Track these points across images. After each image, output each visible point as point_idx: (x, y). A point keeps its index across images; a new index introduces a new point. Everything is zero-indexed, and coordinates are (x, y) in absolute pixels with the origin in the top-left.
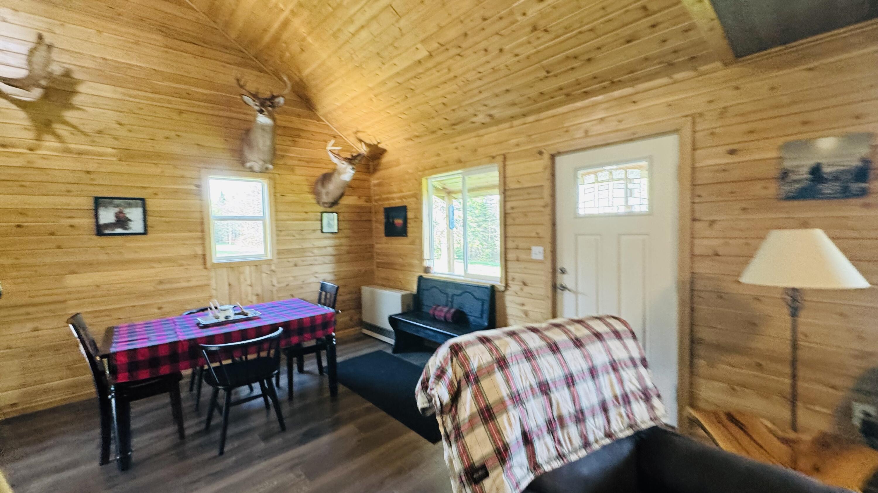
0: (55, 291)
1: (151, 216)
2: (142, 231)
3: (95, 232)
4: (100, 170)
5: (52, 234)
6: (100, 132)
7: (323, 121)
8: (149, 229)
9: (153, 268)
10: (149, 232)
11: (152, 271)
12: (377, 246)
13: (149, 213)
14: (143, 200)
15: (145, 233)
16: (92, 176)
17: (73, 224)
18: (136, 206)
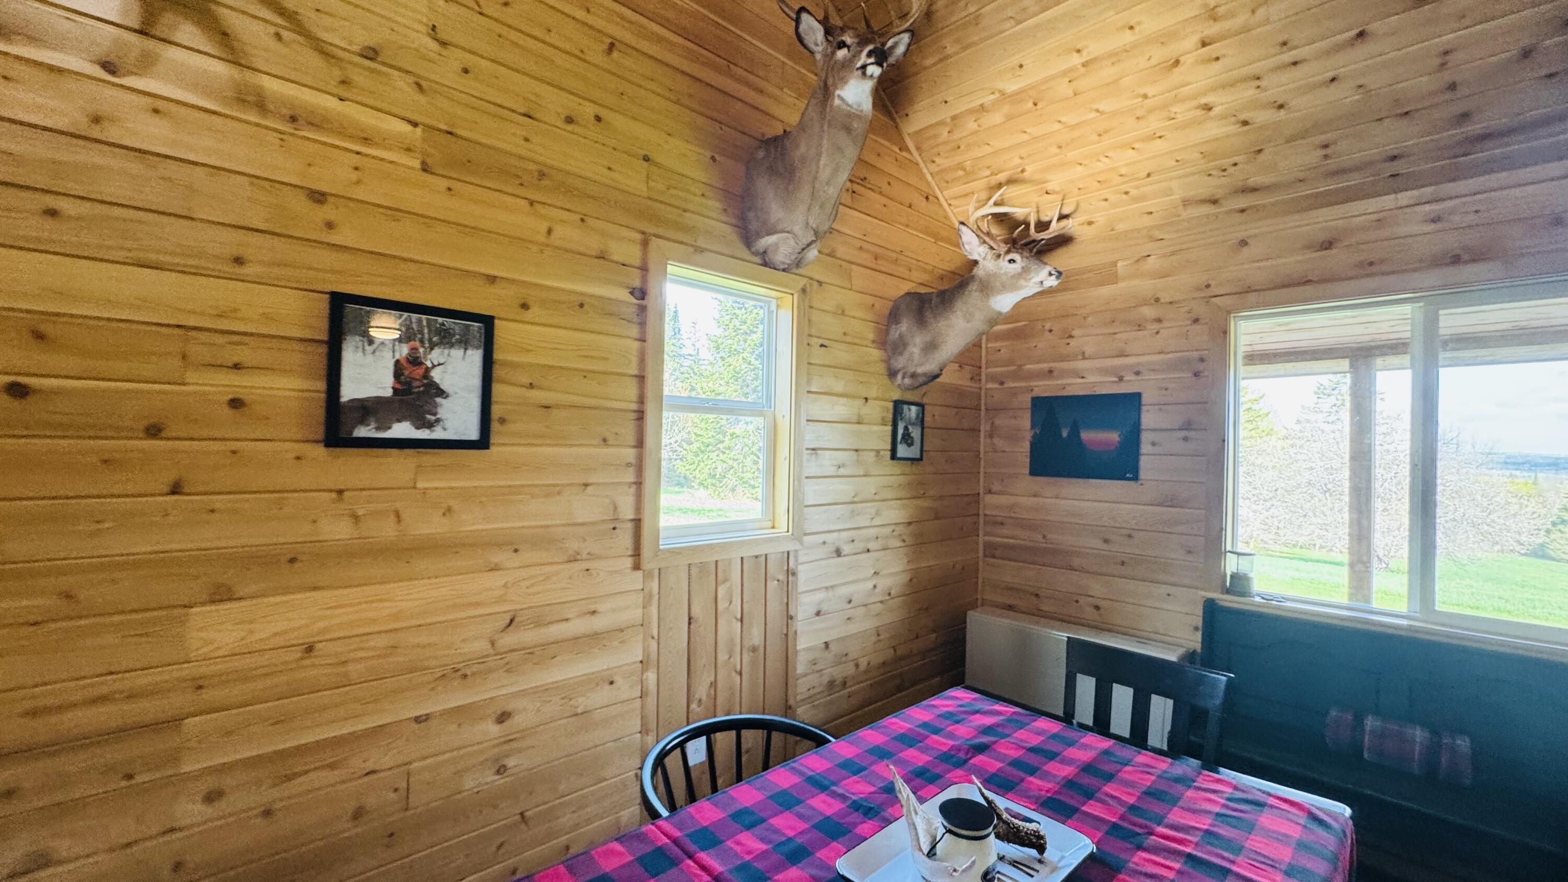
0: (143, 680)
1: (503, 382)
2: (473, 434)
3: (320, 433)
4: (360, 193)
5: (154, 431)
6: (371, 54)
7: (908, 150)
8: (495, 426)
9: (495, 568)
10: (494, 439)
11: (495, 580)
12: (989, 499)
13: (498, 372)
14: (488, 322)
15: (483, 443)
16: (327, 212)
17: (242, 394)
18: (465, 343)
